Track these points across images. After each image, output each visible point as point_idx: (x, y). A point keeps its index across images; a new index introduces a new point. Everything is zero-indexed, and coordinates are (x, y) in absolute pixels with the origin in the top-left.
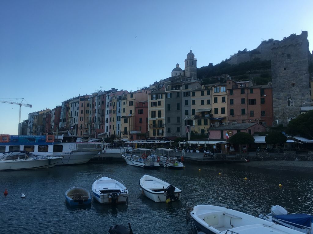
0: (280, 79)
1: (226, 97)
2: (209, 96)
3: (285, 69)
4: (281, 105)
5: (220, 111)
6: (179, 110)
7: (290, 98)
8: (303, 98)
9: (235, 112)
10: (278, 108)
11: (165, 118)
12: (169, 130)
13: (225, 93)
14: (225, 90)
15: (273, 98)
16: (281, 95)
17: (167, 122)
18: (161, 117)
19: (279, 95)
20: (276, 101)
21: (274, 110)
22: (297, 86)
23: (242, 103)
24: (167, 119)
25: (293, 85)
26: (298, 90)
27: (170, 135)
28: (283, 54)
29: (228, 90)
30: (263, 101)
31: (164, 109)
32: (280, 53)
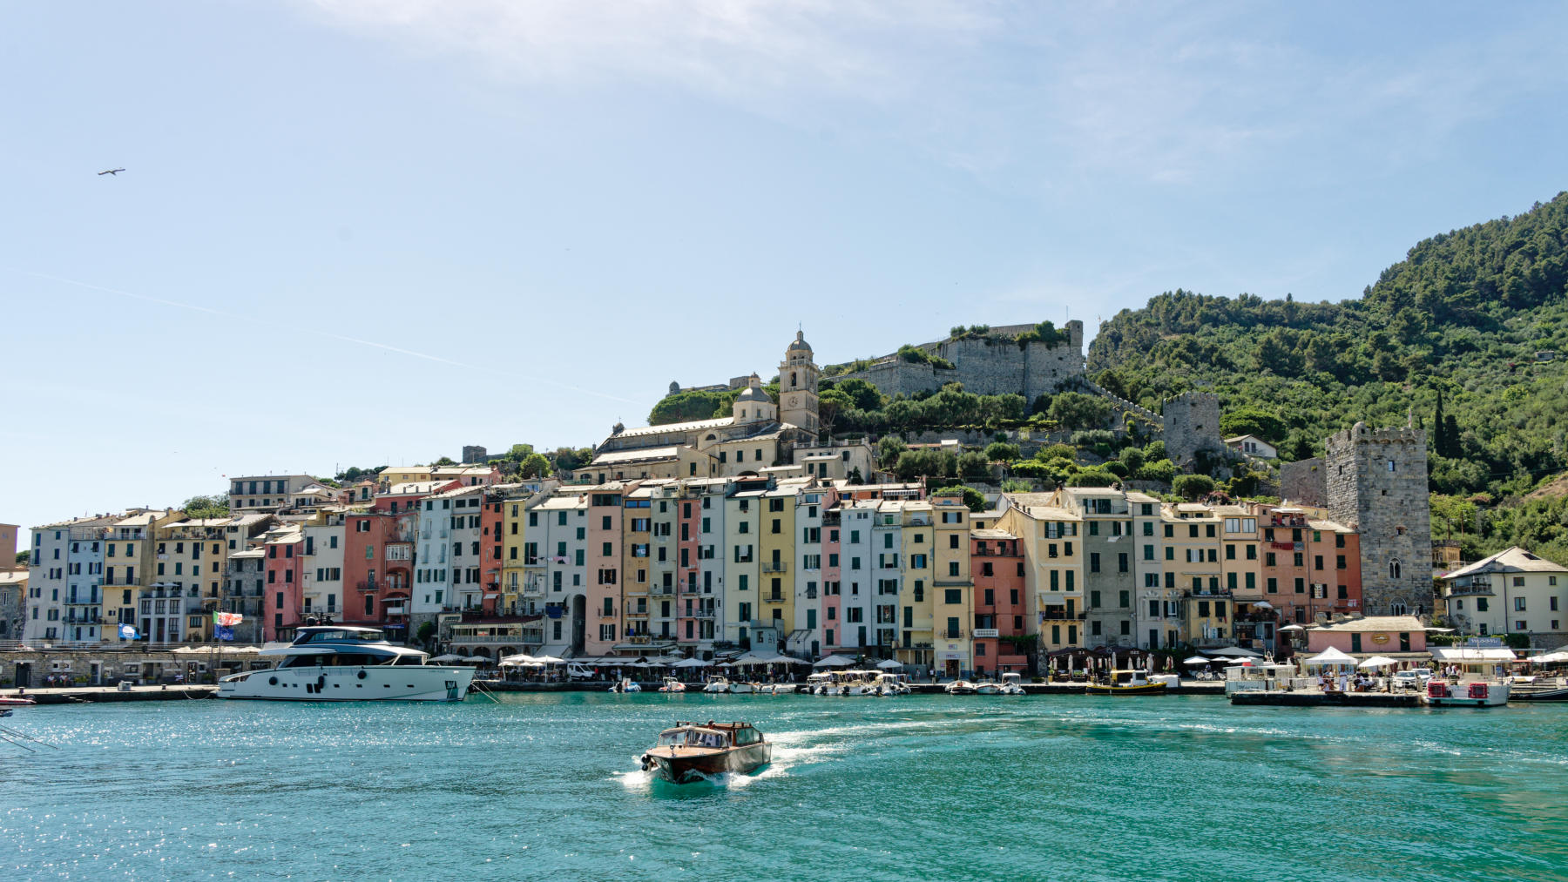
0: (1375, 514)
1: (1258, 546)
2: (1211, 539)
3: (1384, 493)
4: (1377, 574)
5: (1241, 581)
6: (1126, 571)
7: (1394, 560)
8: (1418, 561)
9: (1279, 585)
10: (1372, 580)
11: (1086, 592)
12: (1096, 628)
13: (1254, 536)
14: (1252, 529)
15: (1362, 558)
16: (1379, 551)
17: (1090, 605)
18: (1073, 589)
19: (1374, 552)
20: (1366, 564)
21: (1366, 584)
22: (1408, 535)
23: (1296, 564)
24: (1089, 596)
25: (1400, 531)
26: (1410, 543)
27: (1101, 640)
28: (1380, 457)
29: (1262, 527)
30: (1341, 562)
31: (1082, 565)
32: (1373, 454)
